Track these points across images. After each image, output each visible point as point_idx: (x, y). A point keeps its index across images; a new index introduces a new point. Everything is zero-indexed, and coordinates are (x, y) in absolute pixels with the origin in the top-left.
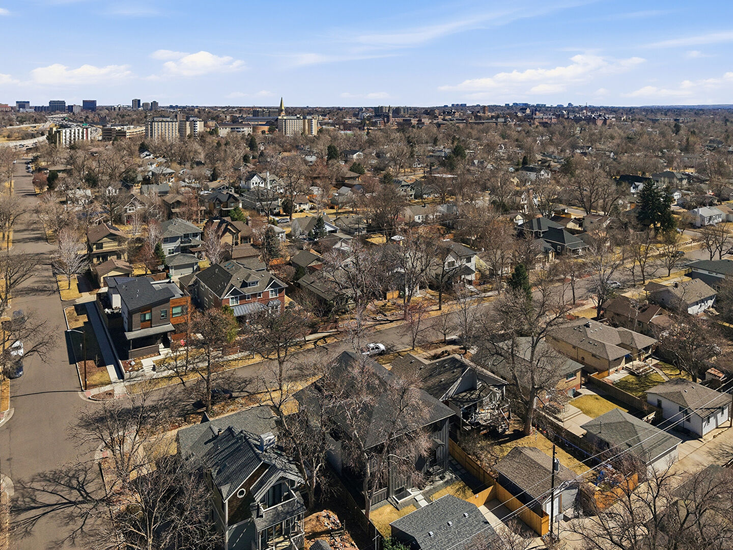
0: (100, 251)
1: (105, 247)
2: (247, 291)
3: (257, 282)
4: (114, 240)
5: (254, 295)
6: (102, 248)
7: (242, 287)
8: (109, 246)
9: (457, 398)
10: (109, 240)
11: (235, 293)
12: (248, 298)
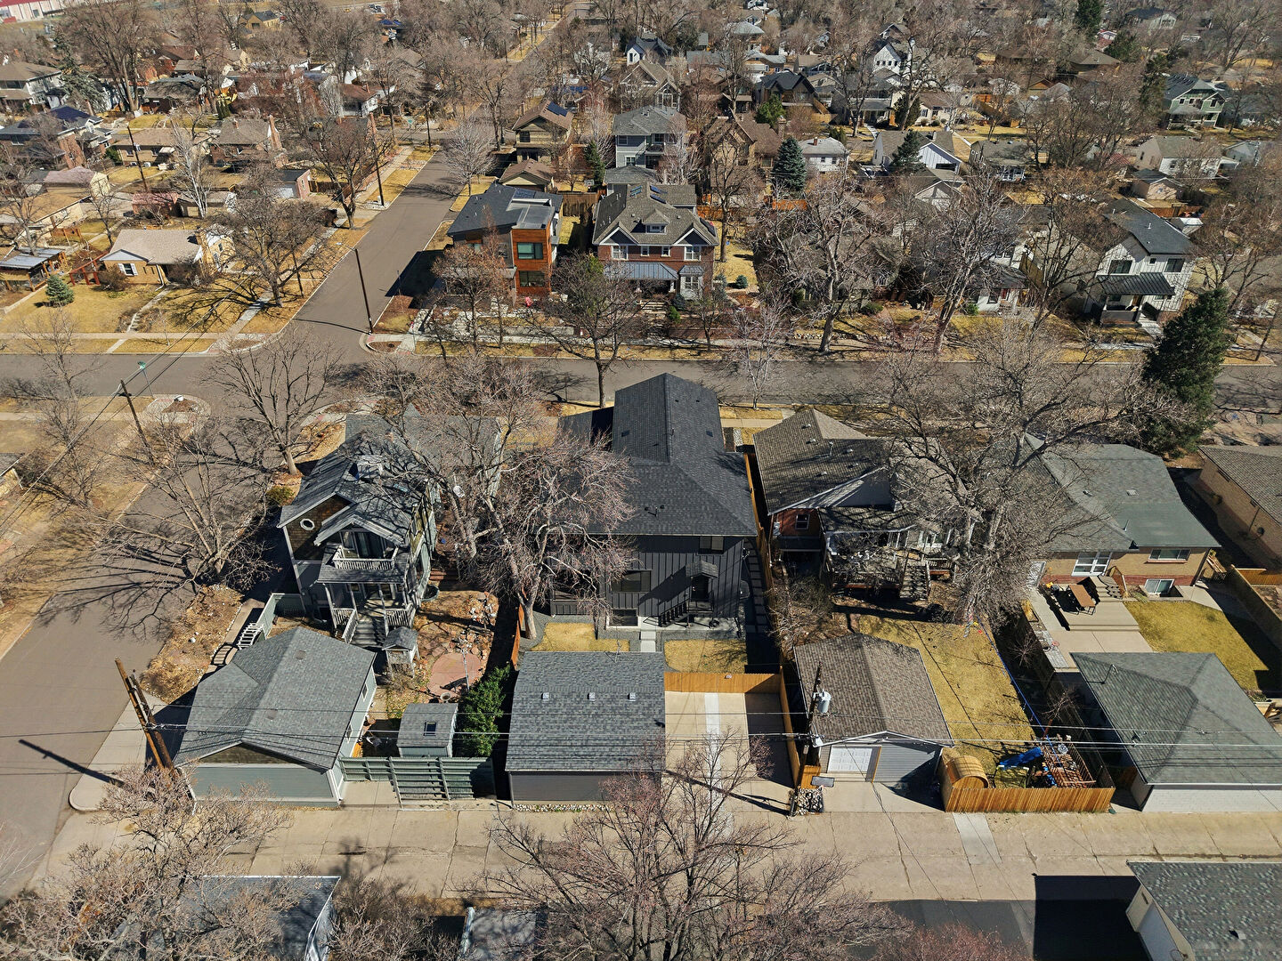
0: (525, 144)
1: (534, 140)
2: (640, 239)
3: (663, 227)
4: (547, 130)
5: (656, 250)
6: (528, 140)
7: (634, 231)
8: (538, 139)
9: (839, 512)
10: (538, 128)
11: (619, 237)
12: (645, 253)
